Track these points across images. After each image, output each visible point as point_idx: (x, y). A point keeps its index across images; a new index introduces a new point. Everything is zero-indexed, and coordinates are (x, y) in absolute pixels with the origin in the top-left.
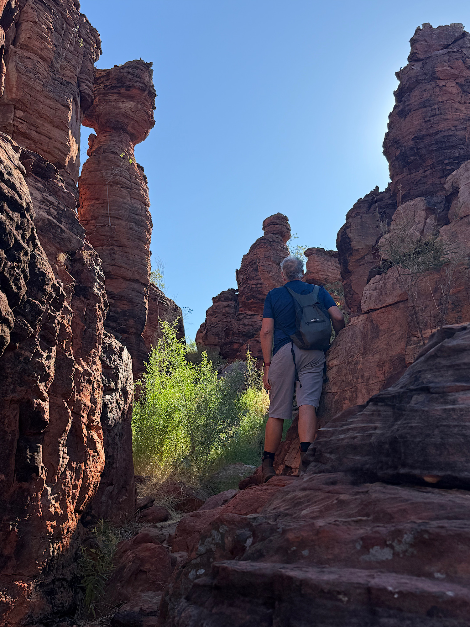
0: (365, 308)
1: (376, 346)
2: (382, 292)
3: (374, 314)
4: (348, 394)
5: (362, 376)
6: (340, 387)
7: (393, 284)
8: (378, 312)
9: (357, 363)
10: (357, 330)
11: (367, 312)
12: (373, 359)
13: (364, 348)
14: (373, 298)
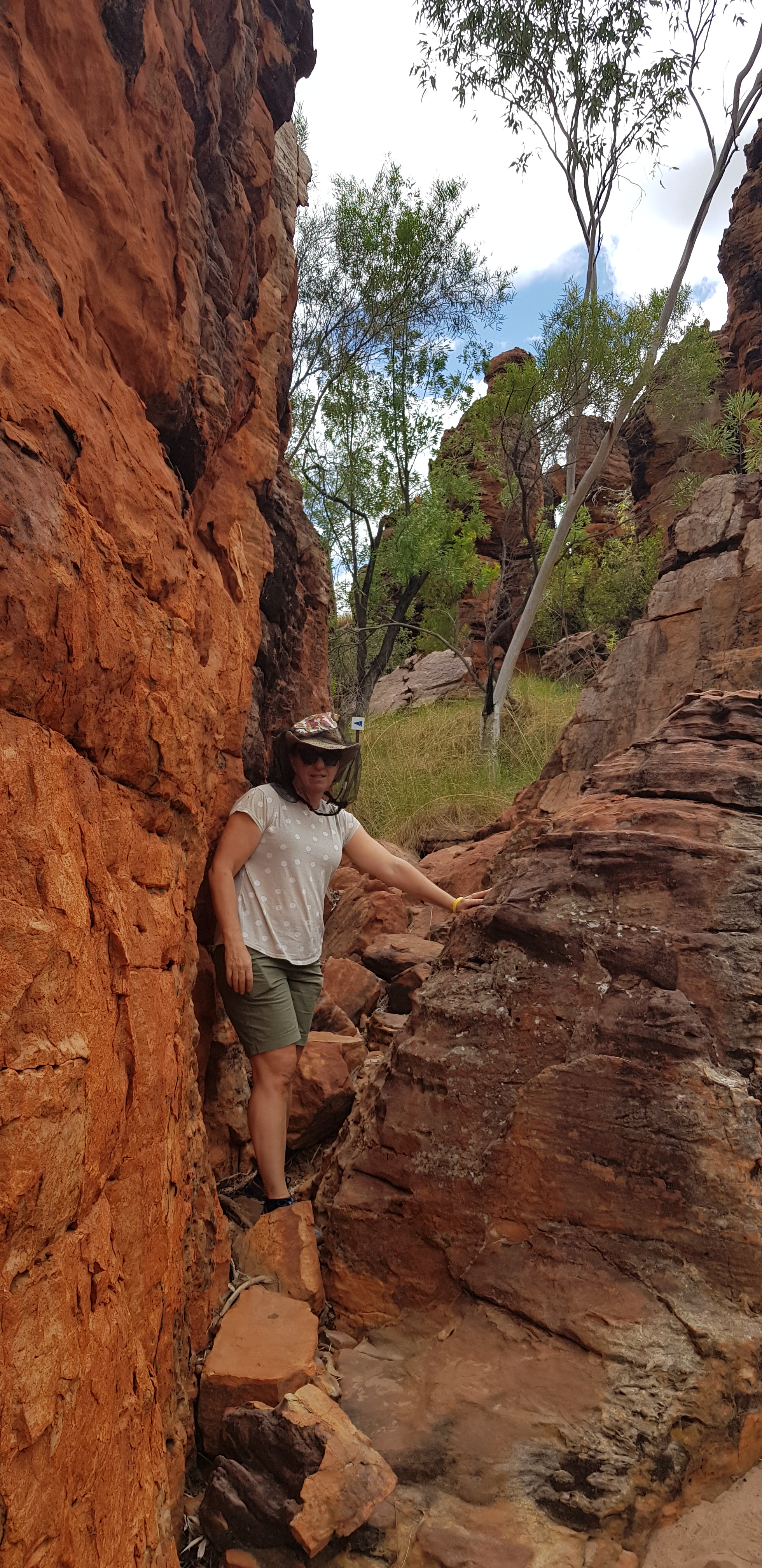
0: (653, 613)
1: (662, 663)
2: (675, 595)
3: (663, 623)
4: (625, 723)
5: (644, 701)
6: (616, 713)
7: (689, 586)
8: (668, 620)
9: (639, 683)
10: (642, 642)
11: (654, 620)
12: (657, 681)
13: (649, 666)
14: (663, 601)
